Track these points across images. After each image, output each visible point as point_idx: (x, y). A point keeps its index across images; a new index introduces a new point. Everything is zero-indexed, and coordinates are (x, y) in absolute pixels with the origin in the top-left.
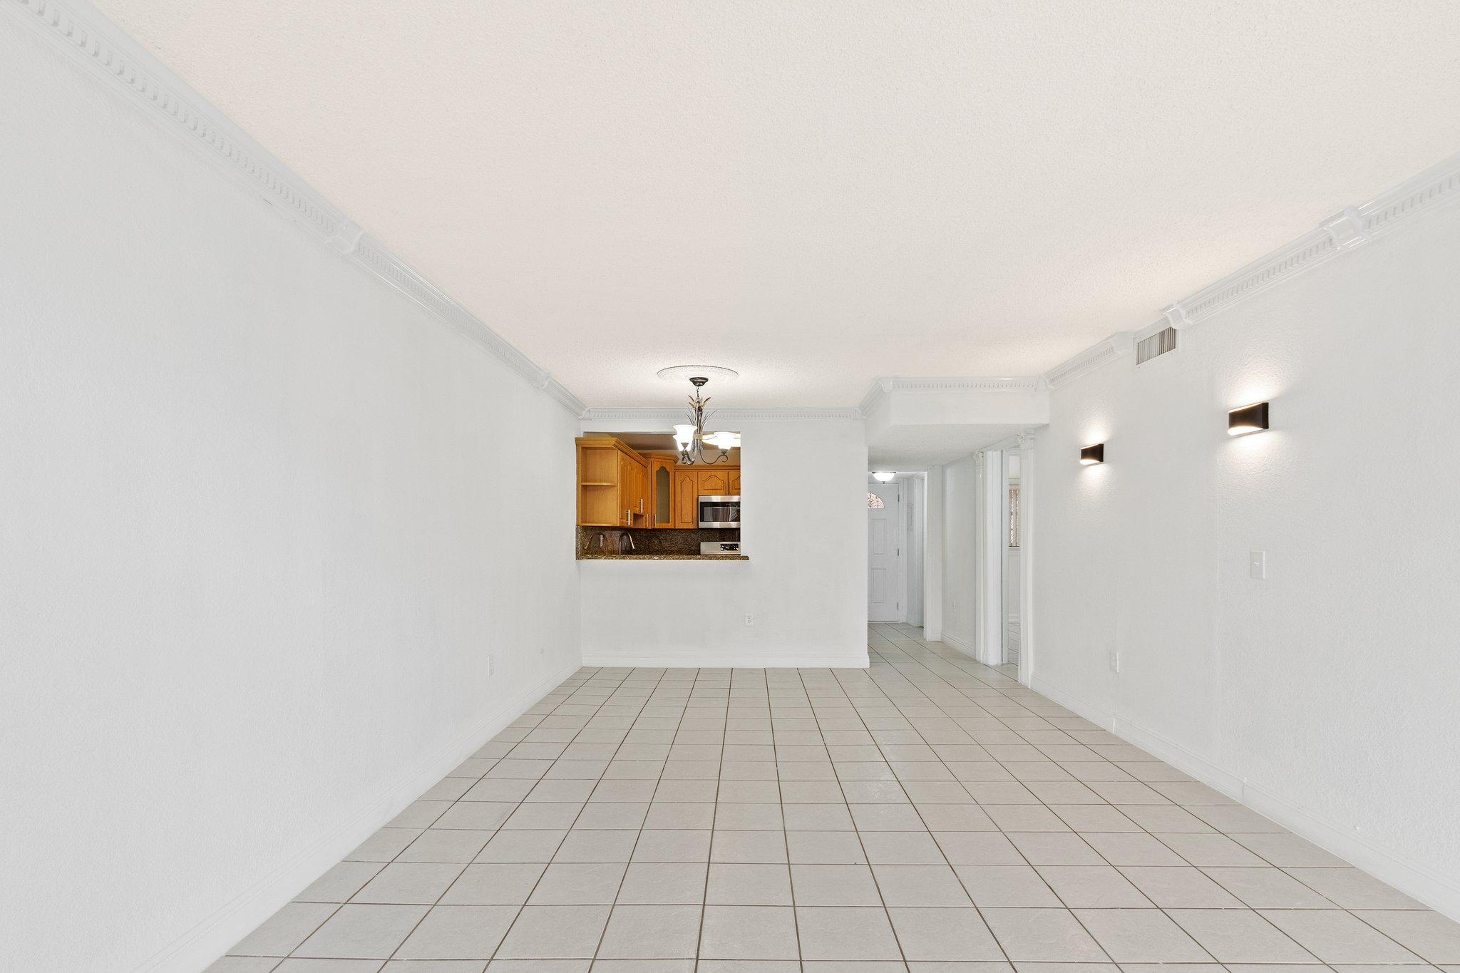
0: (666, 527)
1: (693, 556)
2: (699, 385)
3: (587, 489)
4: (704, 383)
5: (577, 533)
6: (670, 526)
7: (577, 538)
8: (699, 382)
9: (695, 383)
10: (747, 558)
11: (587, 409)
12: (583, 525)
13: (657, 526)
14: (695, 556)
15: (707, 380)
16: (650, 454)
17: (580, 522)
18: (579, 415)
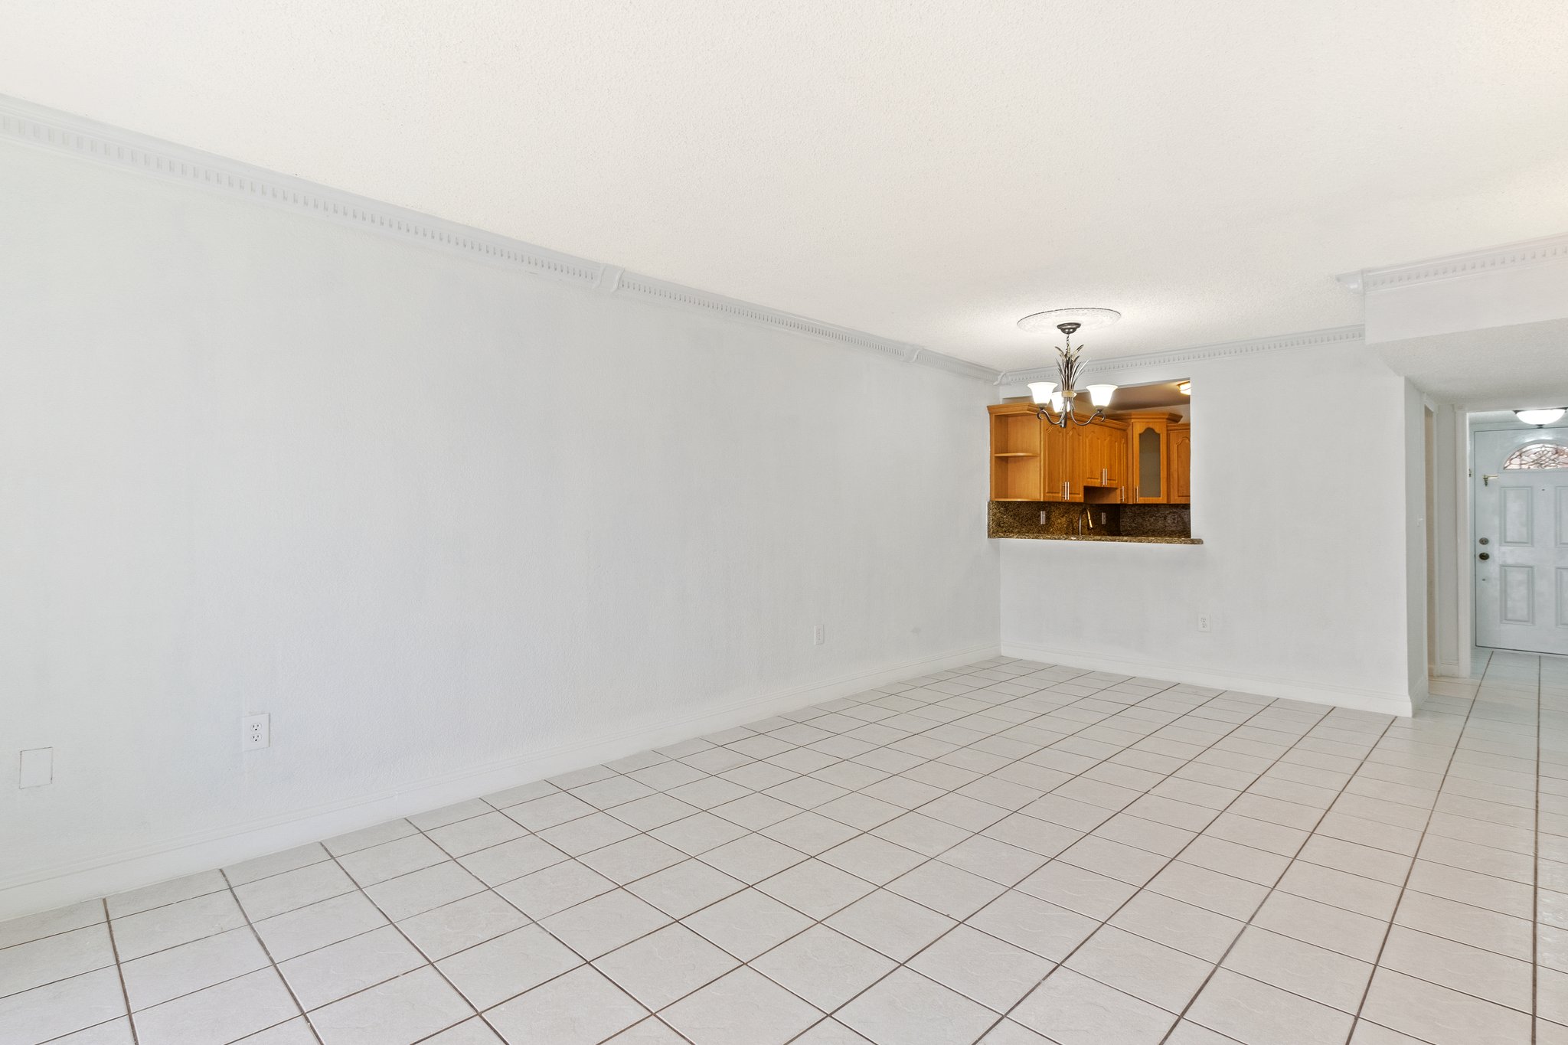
0: (1154, 502)
1: (1118, 538)
2: (1068, 333)
3: (1003, 462)
4: (1074, 330)
5: (989, 509)
6: (1162, 499)
7: (988, 514)
8: (1069, 328)
9: (1063, 330)
10: (1199, 542)
11: (1002, 374)
12: (997, 500)
13: (1140, 500)
14: (1121, 538)
15: (1078, 325)
16: (1130, 415)
17: (994, 497)
18: (994, 382)
